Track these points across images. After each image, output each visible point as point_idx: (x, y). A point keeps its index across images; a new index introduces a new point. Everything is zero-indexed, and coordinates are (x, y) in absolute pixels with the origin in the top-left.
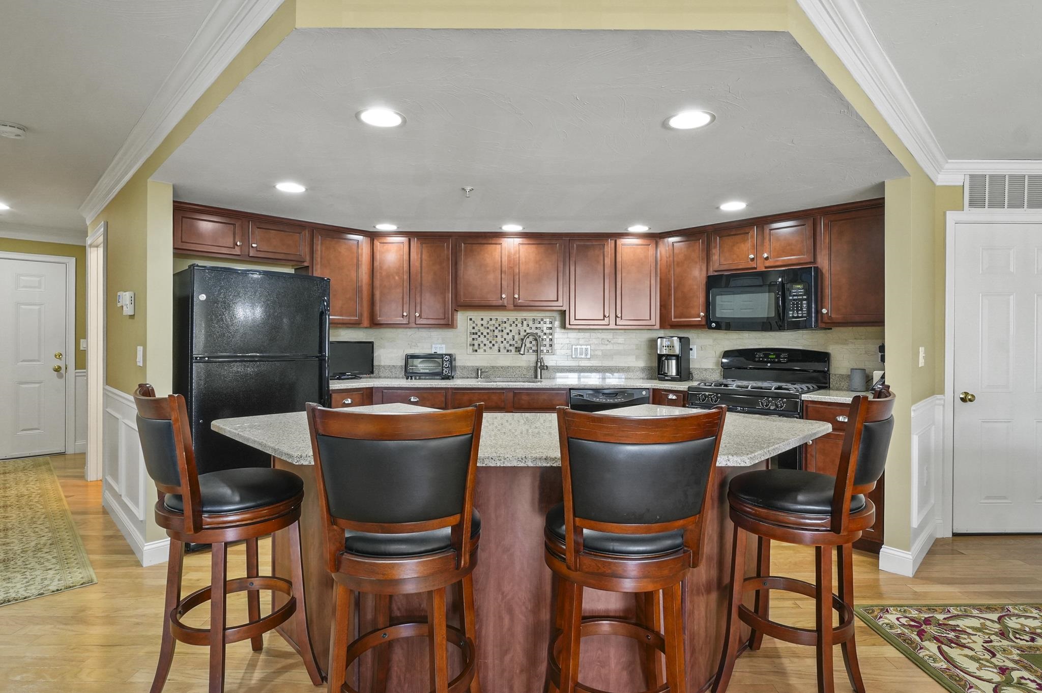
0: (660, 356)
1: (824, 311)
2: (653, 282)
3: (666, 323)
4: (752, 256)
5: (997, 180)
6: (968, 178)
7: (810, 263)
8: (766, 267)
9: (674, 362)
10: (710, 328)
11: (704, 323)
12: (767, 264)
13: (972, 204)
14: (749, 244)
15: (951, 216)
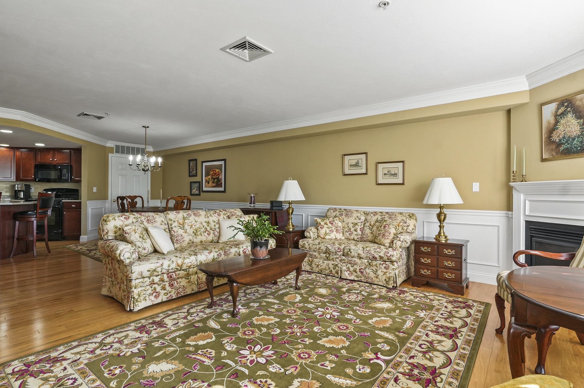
0: (16, 191)
1: (73, 177)
2: (12, 164)
3: (18, 179)
4: (51, 159)
5: (123, 147)
6: (115, 146)
7: (69, 163)
8: (56, 163)
9: (22, 193)
10: (36, 181)
11: (34, 180)
12: (56, 162)
13: (116, 152)
14: (50, 156)
15: (110, 155)
